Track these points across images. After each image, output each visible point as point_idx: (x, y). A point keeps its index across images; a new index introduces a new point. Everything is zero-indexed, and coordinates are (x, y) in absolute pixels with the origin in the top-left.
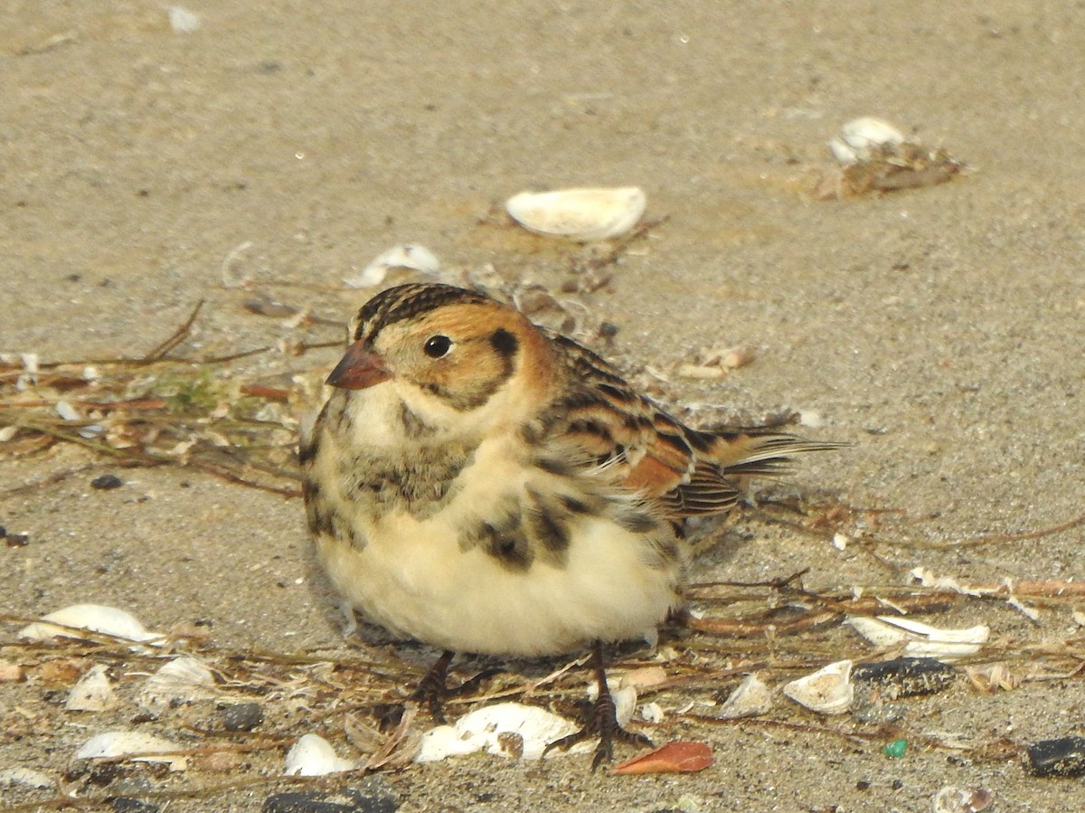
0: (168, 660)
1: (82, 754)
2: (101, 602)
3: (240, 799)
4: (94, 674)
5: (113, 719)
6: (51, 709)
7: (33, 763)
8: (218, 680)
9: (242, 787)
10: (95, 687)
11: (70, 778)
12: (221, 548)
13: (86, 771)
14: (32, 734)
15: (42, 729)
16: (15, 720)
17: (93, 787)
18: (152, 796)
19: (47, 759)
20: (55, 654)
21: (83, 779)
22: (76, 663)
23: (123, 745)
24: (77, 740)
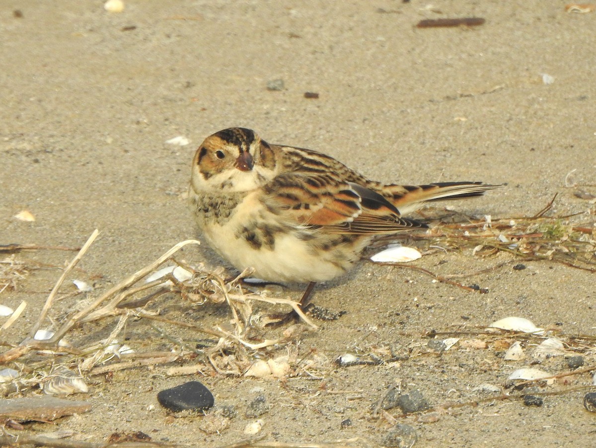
0: (545, 339)
1: (511, 378)
2: (518, 316)
3: (575, 395)
4: (515, 345)
5: (523, 363)
6: (498, 359)
7: (491, 382)
8: (565, 347)
9: (575, 390)
10: (515, 351)
11: (506, 387)
12: (566, 293)
13: (513, 384)
14: (491, 370)
15: (495, 368)
16: (484, 364)
17: (516, 391)
18: (540, 394)
19: (497, 380)
20: (499, 337)
21: (512, 388)
22: (508, 341)
23: (527, 374)
24: (509, 372)
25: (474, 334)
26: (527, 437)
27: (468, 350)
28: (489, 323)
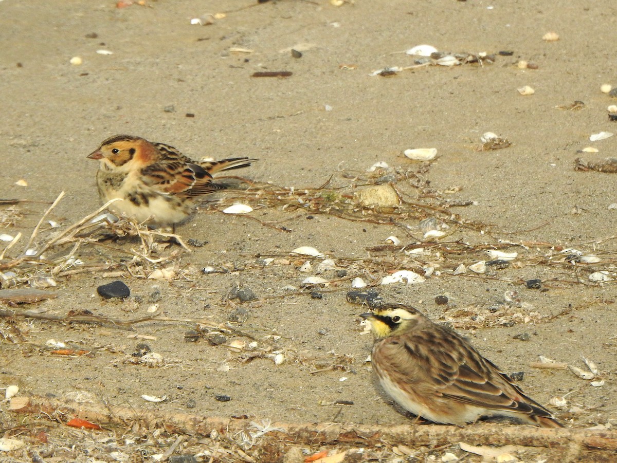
0: (324, 260)
1: (304, 282)
2: (308, 246)
3: (341, 293)
4: (307, 263)
5: (311, 274)
6: (297, 271)
7: (292, 284)
8: (336, 264)
9: (342, 290)
10: (307, 266)
11: (301, 288)
12: (337, 233)
13: (305, 286)
14: (292, 277)
15: (295, 276)
16: (288, 274)
17: (307, 290)
18: (321, 292)
19: (296, 283)
20: (298, 258)
21: (304, 288)
22: (302, 260)
23: (313, 280)
24: (303, 279)
25: (283, 256)
26: (313, 317)
27: (279, 265)
28: (292, 250)
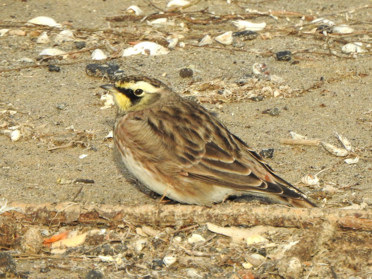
0: (62, 30)
1: (41, 54)
2: (45, 16)
3: (80, 65)
4: (44, 34)
5: (48, 45)
6: (33, 43)
7: (28, 56)
8: (75, 35)
9: (81, 62)
10: (44, 37)
11: (38, 60)
12: (75, 3)
13: (42, 58)
14: (28, 49)
15: (31, 48)
16: (24, 45)
17: (44, 62)
18: (58, 64)
19: (32, 55)
20: (34, 29)
21: (41, 60)
22: (39, 31)
23: (51, 52)
24: (40, 51)
25: (18, 27)
26: (50, 90)
27: (14, 36)
28: (28, 20)
